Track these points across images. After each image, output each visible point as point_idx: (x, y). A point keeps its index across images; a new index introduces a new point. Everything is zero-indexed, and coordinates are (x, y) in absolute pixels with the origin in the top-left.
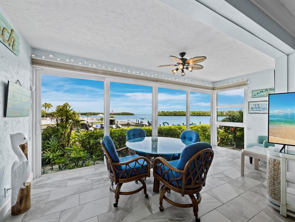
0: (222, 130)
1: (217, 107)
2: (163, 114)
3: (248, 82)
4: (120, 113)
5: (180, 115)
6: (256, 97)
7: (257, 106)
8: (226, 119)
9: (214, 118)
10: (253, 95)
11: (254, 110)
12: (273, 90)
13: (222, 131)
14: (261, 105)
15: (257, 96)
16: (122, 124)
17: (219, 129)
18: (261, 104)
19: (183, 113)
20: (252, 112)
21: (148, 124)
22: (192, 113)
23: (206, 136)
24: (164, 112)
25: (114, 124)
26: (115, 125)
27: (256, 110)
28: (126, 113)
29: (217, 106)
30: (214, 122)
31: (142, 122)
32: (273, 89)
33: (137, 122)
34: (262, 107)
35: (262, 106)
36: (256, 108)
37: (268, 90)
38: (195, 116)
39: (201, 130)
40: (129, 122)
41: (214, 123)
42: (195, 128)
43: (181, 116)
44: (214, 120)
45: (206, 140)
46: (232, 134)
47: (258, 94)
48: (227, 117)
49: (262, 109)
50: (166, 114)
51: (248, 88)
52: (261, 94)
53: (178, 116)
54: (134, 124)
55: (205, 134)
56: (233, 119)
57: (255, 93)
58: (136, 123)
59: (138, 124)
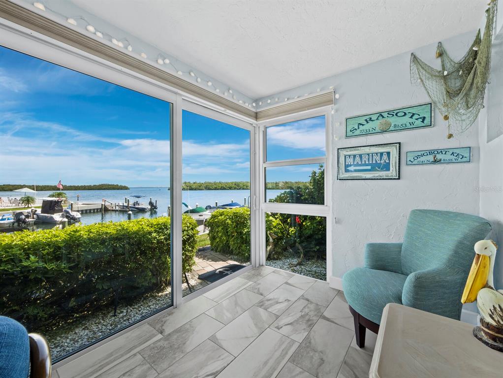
0: (276, 219)
1: (265, 165)
2: (187, 186)
3: (337, 96)
4: (94, 185)
5: (216, 189)
6: (355, 134)
7: (358, 159)
8: (284, 194)
9: (258, 195)
10: (348, 130)
11: (352, 171)
12: (396, 114)
13: (275, 222)
14: (367, 157)
15: (357, 132)
16: (82, 211)
17: (271, 218)
18: (368, 155)
19: (220, 185)
20: (347, 175)
21: (149, 207)
22: (235, 184)
23: (242, 238)
24: (189, 183)
25: (61, 211)
26: (61, 214)
27: (356, 171)
28: (109, 185)
29: (264, 162)
30: (257, 204)
31: (137, 203)
32: (396, 112)
33: (126, 204)
34: (370, 162)
35: (369, 159)
36: (355, 166)
37: (385, 115)
38: (239, 189)
39: (233, 222)
40: (107, 204)
41: (258, 208)
42: (220, 217)
43: (218, 189)
44: (258, 199)
45: (243, 246)
46: (295, 226)
47: (361, 126)
48: (286, 190)
49: (369, 167)
50: (193, 187)
51: (337, 111)
52: (368, 126)
53: (213, 189)
54: (117, 208)
55: (241, 233)
56: (297, 194)
57: (353, 124)
58: (123, 206)
59: (126, 207)
